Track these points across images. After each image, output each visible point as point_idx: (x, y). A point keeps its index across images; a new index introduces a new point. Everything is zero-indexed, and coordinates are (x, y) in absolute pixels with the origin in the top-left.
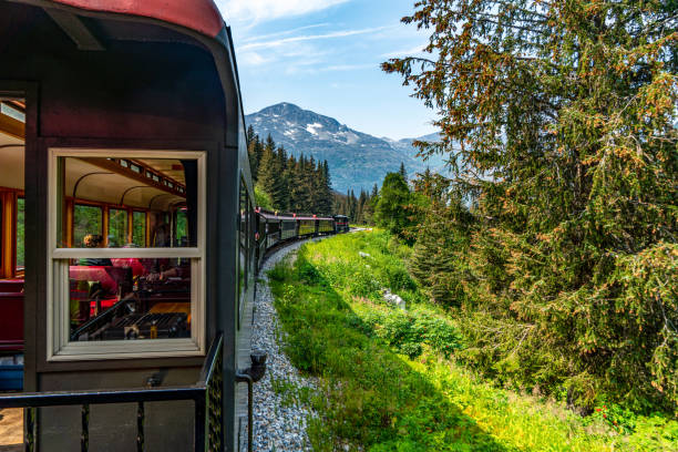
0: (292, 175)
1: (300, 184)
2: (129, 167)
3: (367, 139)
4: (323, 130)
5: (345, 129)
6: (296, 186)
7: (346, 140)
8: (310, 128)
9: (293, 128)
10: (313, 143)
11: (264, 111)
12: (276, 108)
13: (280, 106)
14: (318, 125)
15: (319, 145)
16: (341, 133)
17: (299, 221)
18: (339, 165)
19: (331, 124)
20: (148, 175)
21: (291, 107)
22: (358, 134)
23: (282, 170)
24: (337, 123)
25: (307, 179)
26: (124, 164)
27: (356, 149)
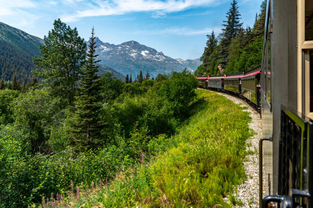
4: (149, 54)
5: (160, 54)
7: (159, 59)
8: (143, 53)
9: (135, 53)
11: (123, 44)
12: (129, 43)
14: (147, 52)
15: (146, 61)
16: (157, 56)
19: (153, 51)
21: (135, 43)
22: (165, 57)
24: (156, 51)
27: (163, 63)
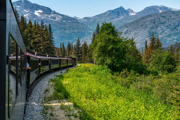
0: (30, 32)
1: (36, 38)
3: (65, 18)
4: (43, 13)
5: (55, 13)
6: (34, 38)
7: (55, 18)
8: (36, 13)
9: (27, 13)
12: (19, 3)
13: (21, 2)
14: (41, 11)
16: (53, 15)
17: (60, 60)
19: (47, 10)
21: (26, 2)
22: (62, 15)
23: (24, 29)
24: (50, 10)
25: (39, 35)
27: (61, 23)
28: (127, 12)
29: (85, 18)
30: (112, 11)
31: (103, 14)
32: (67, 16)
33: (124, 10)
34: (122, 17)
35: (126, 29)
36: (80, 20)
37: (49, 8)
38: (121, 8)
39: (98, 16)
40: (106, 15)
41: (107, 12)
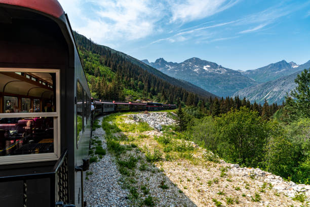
2: (31, 78)
3: (230, 71)
4: (210, 68)
5: (221, 67)
7: (221, 72)
8: (205, 68)
9: (197, 68)
10: (206, 73)
11: (186, 61)
12: (191, 60)
13: (192, 59)
14: (209, 66)
15: (208, 75)
16: (219, 69)
18: (217, 83)
19: (214, 65)
20: (40, 82)
21: (197, 59)
22: (226, 69)
24: (217, 65)
26: (28, 77)
27: (225, 76)
28: (289, 65)
29: (248, 71)
30: (275, 64)
31: (265, 67)
32: (231, 70)
33: (286, 63)
34: (284, 70)
35: (283, 81)
36: (243, 73)
37: (216, 64)
38: (283, 61)
39: (260, 69)
40: (268, 68)
41: (269, 65)
